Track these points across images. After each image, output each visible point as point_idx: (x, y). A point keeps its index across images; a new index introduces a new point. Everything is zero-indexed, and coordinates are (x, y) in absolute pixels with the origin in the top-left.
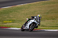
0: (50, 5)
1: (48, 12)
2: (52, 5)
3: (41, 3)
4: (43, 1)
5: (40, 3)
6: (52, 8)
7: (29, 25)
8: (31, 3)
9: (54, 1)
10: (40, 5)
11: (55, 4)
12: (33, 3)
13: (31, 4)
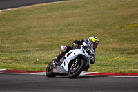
0: (66, 12)
1: (61, 30)
2: (70, 12)
3: (45, 8)
4: (49, 4)
5: (42, 6)
6: (70, 20)
7: (69, 61)
8: (21, 8)
9: (74, 2)
10: (43, 12)
11: (77, 11)
12: (25, 7)
13: (20, 10)
